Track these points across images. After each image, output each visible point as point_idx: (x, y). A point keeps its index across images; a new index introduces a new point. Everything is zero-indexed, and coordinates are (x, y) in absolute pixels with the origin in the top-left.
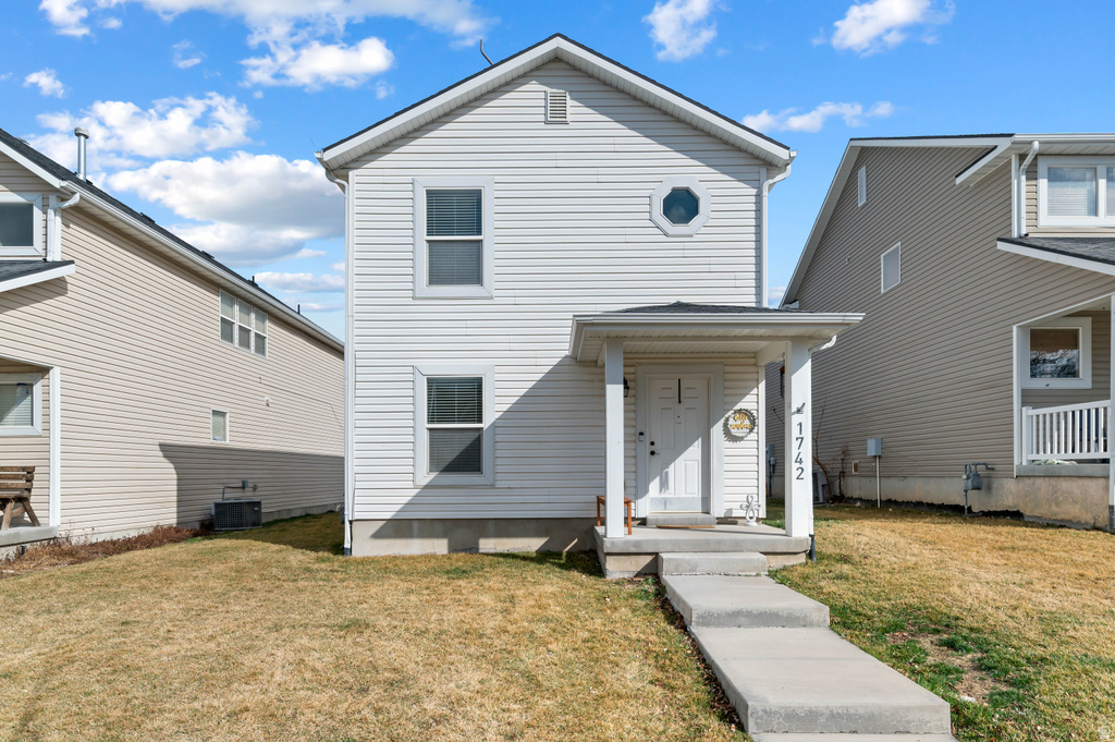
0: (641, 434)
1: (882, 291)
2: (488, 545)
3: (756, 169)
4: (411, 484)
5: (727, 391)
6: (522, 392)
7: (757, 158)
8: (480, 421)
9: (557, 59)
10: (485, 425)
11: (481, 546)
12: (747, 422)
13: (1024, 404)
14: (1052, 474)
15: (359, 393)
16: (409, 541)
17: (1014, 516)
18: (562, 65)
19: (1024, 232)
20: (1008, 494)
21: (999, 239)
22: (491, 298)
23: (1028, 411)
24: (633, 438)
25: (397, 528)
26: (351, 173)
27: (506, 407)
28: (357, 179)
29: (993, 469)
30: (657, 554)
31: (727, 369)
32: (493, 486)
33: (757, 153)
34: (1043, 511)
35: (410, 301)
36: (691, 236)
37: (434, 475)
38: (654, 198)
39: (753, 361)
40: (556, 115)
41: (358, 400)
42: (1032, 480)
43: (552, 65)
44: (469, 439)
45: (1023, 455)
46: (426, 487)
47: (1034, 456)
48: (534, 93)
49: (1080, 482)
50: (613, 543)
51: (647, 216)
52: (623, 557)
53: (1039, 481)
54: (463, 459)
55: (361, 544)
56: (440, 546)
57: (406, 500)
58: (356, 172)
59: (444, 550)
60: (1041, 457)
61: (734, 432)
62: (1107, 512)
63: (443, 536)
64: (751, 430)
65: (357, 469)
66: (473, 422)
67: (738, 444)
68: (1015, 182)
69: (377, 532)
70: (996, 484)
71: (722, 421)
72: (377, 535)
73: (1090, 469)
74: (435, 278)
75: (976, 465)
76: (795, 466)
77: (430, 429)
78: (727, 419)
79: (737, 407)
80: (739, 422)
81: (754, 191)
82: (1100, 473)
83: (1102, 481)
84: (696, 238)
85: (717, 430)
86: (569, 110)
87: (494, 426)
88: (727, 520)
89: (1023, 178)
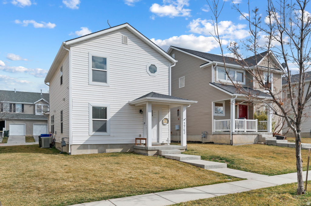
0: (145, 123)
1: (179, 88)
2: (108, 151)
3: (168, 63)
4: (88, 135)
5: (163, 114)
6: (117, 111)
7: (169, 60)
8: (106, 118)
9: (125, 28)
10: (108, 119)
11: (106, 151)
12: (167, 121)
13: (214, 119)
14: (220, 134)
15: (73, 109)
16: (87, 150)
17: (212, 143)
18: (126, 30)
19: (214, 82)
20: (211, 138)
21: (210, 83)
22: (109, 87)
23: (215, 120)
24: (143, 124)
25: (84, 146)
26: (71, 48)
27: (113, 115)
28: (73, 50)
29: (208, 133)
30: (158, 150)
31: (163, 108)
32: (110, 136)
33: (169, 59)
34: (218, 142)
35: (88, 85)
36: (155, 76)
37: (94, 132)
38: (147, 66)
39: (168, 107)
40: (125, 42)
41: (73, 111)
42: (216, 135)
43: (123, 29)
44: (103, 123)
45: (214, 130)
46: (92, 136)
47: (216, 130)
48: (119, 35)
49: (225, 135)
50: (150, 148)
51: (145, 70)
52: (151, 151)
53: (217, 135)
54: (102, 128)
55: (74, 151)
56: (96, 151)
57: (87, 139)
58: (73, 48)
59: (97, 153)
60: (218, 130)
61: (164, 123)
62: (230, 141)
63: (96, 149)
64: (168, 123)
65: (73, 131)
66: (104, 119)
67: (165, 126)
68: (212, 71)
69: (79, 148)
70: (208, 136)
71: (162, 121)
72: (79, 149)
73: (227, 133)
74: (94, 80)
75: (204, 132)
76: (184, 131)
77: (93, 120)
78: (163, 120)
79: (165, 117)
80: (165, 121)
81: (168, 68)
82: (229, 134)
83: (229, 135)
84: (156, 77)
85: (161, 123)
86: (128, 41)
87: (110, 120)
88: (162, 144)
89: (214, 70)
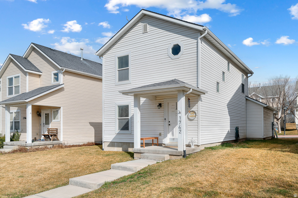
3: (197, 34)
4: (115, 133)
11: (129, 150)
12: (194, 115)
22: (131, 83)
24: (163, 120)
25: (112, 144)
32: (131, 134)
36: (179, 58)
37: (119, 131)
38: (168, 49)
43: (144, 17)
44: (126, 121)
46: (118, 134)
48: (140, 26)
51: (167, 54)
54: (125, 126)
57: (114, 137)
59: (121, 151)
61: (190, 118)
63: (121, 147)
64: (195, 117)
65: (105, 129)
66: (127, 117)
67: (192, 122)
69: (108, 145)
71: (187, 115)
74: (120, 80)
77: (119, 119)
79: (192, 110)
80: (192, 115)
86: (148, 28)
87: (131, 118)
